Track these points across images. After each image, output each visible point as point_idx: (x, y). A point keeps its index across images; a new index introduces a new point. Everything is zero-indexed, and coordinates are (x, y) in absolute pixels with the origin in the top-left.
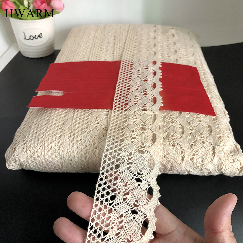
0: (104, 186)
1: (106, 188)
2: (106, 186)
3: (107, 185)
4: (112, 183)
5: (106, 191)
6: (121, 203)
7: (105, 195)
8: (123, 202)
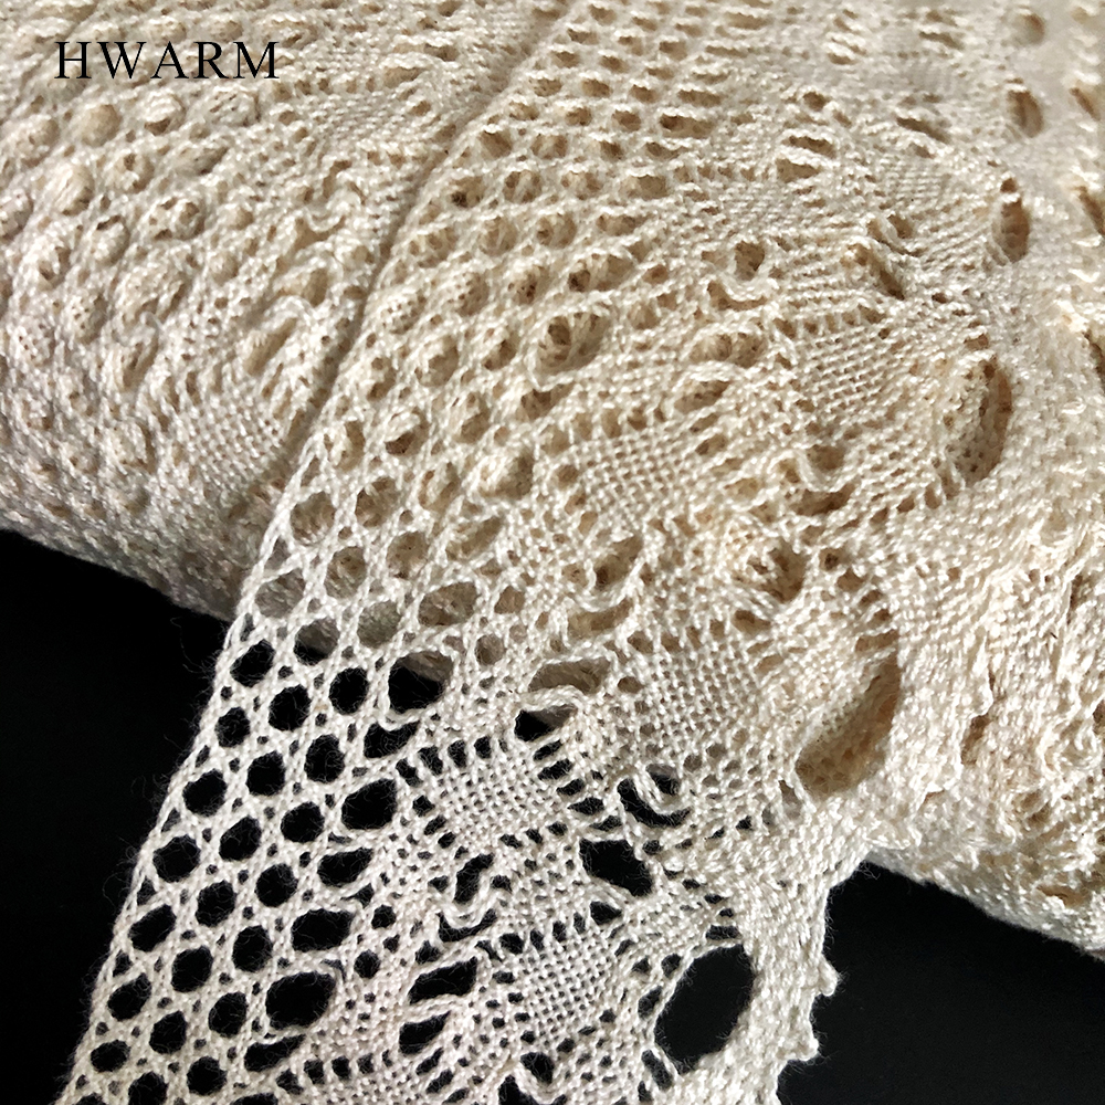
0: (228, 871)
1: (247, 895)
2: (243, 877)
3: (259, 863)
4: (321, 848)
5: (234, 925)
6: (378, 1061)
7: (223, 960)
8: (395, 1055)
